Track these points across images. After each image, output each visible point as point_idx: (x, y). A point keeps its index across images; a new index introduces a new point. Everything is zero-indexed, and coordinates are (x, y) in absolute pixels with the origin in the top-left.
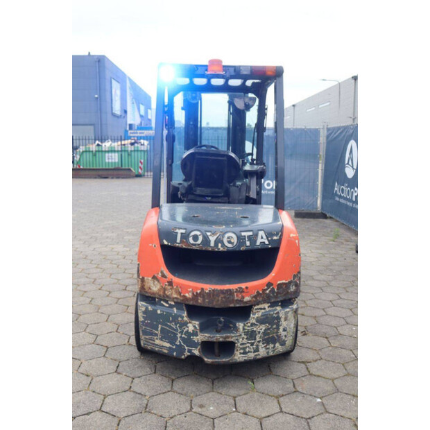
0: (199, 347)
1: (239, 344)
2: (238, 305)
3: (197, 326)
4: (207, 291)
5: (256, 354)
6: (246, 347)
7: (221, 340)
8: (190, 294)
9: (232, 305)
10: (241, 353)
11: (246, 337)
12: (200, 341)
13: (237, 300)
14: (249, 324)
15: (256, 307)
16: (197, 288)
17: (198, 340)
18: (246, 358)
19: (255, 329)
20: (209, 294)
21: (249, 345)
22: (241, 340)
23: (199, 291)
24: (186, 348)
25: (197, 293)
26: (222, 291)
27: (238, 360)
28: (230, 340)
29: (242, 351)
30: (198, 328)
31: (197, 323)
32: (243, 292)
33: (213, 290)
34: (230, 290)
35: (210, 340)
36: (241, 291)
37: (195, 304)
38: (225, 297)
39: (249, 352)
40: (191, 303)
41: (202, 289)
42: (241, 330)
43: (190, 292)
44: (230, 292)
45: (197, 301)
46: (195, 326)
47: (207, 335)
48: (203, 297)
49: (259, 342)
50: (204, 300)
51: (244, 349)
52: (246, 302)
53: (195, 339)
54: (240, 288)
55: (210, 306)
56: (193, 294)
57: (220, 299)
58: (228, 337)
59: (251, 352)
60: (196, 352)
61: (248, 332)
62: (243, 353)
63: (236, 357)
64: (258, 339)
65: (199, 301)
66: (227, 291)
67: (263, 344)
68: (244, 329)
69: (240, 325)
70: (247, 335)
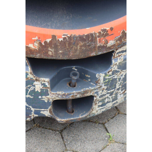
0: (50, 107)
1: (98, 97)
2: (100, 53)
3: (47, 84)
4: (61, 40)
5: (114, 102)
6: (105, 99)
7: (78, 96)
8: (36, 44)
9: (93, 54)
10: (99, 106)
11: (106, 87)
12: (51, 101)
13: (99, 47)
14: (111, 73)
15: (118, 51)
16: (46, 36)
17: (49, 100)
18: (104, 110)
19: (115, 77)
20: (63, 43)
21: (108, 95)
22: (101, 91)
23: (48, 40)
24: (33, 109)
25: (46, 42)
26: (81, 38)
27: (96, 114)
28: (89, 94)
29: (100, 104)
30: (48, 86)
31: (46, 80)
32: (107, 35)
33: (70, 38)
34: (92, 35)
35: (64, 98)
36: (105, 34)
37: (43, 57)
38: (85, 45)
39: (108, 102)
40: (38, 56)
41: (54, 37)
42: (102, 81)
43: (35, 41)
44: (91, 38)
45: (47, 53)
46: (44, 85)
47: (60, 93)
48: (56, 47)
49: (118, 89)
50: (56, 52)
51: (103, 100)
52: (110, 48)
53: (45, 99)
54: (104, 30)
55: (66, 58)
56: (40, 43)
57: (79, 47)
58: (86, 92)
59: (109, 102)
60: (46, 113)
61: (109, 81)
62: (102, 106)
63: (94, 112)
64: (117, 87)
65: (50, 53)
66: (88, 36)
67: (122, 90)
68: (104, 79)
69: (101, 76)
70: (107, 85)
